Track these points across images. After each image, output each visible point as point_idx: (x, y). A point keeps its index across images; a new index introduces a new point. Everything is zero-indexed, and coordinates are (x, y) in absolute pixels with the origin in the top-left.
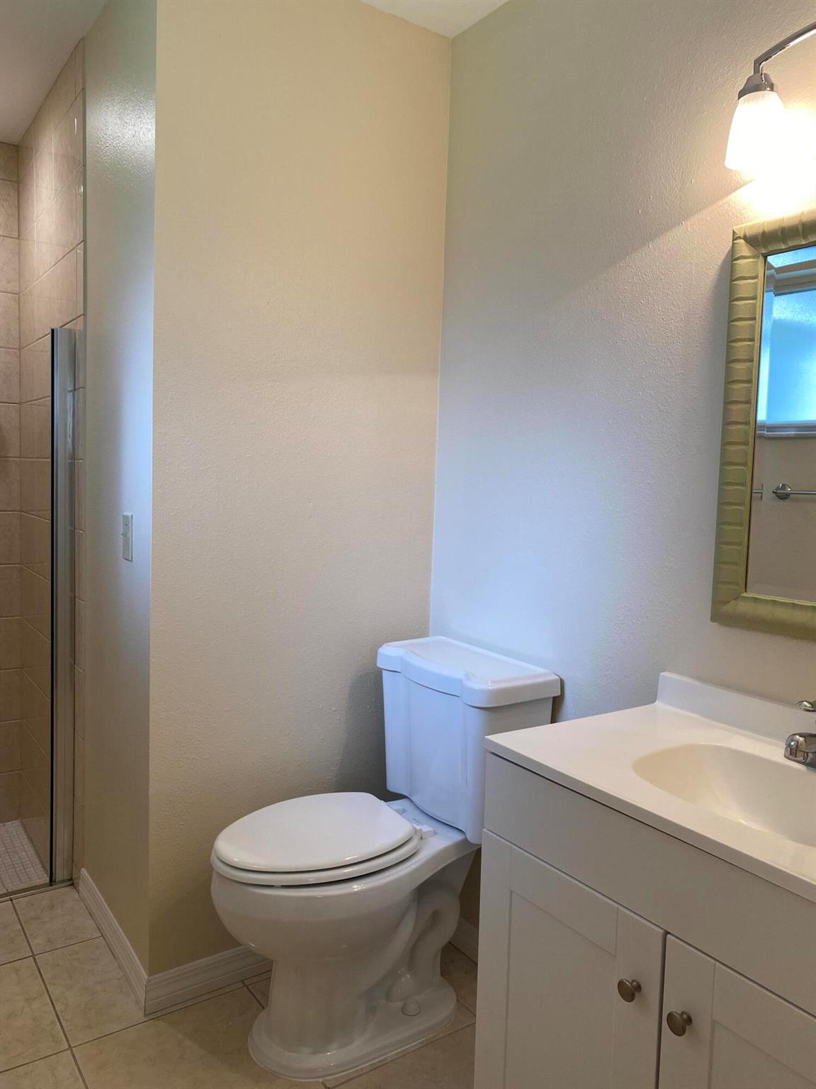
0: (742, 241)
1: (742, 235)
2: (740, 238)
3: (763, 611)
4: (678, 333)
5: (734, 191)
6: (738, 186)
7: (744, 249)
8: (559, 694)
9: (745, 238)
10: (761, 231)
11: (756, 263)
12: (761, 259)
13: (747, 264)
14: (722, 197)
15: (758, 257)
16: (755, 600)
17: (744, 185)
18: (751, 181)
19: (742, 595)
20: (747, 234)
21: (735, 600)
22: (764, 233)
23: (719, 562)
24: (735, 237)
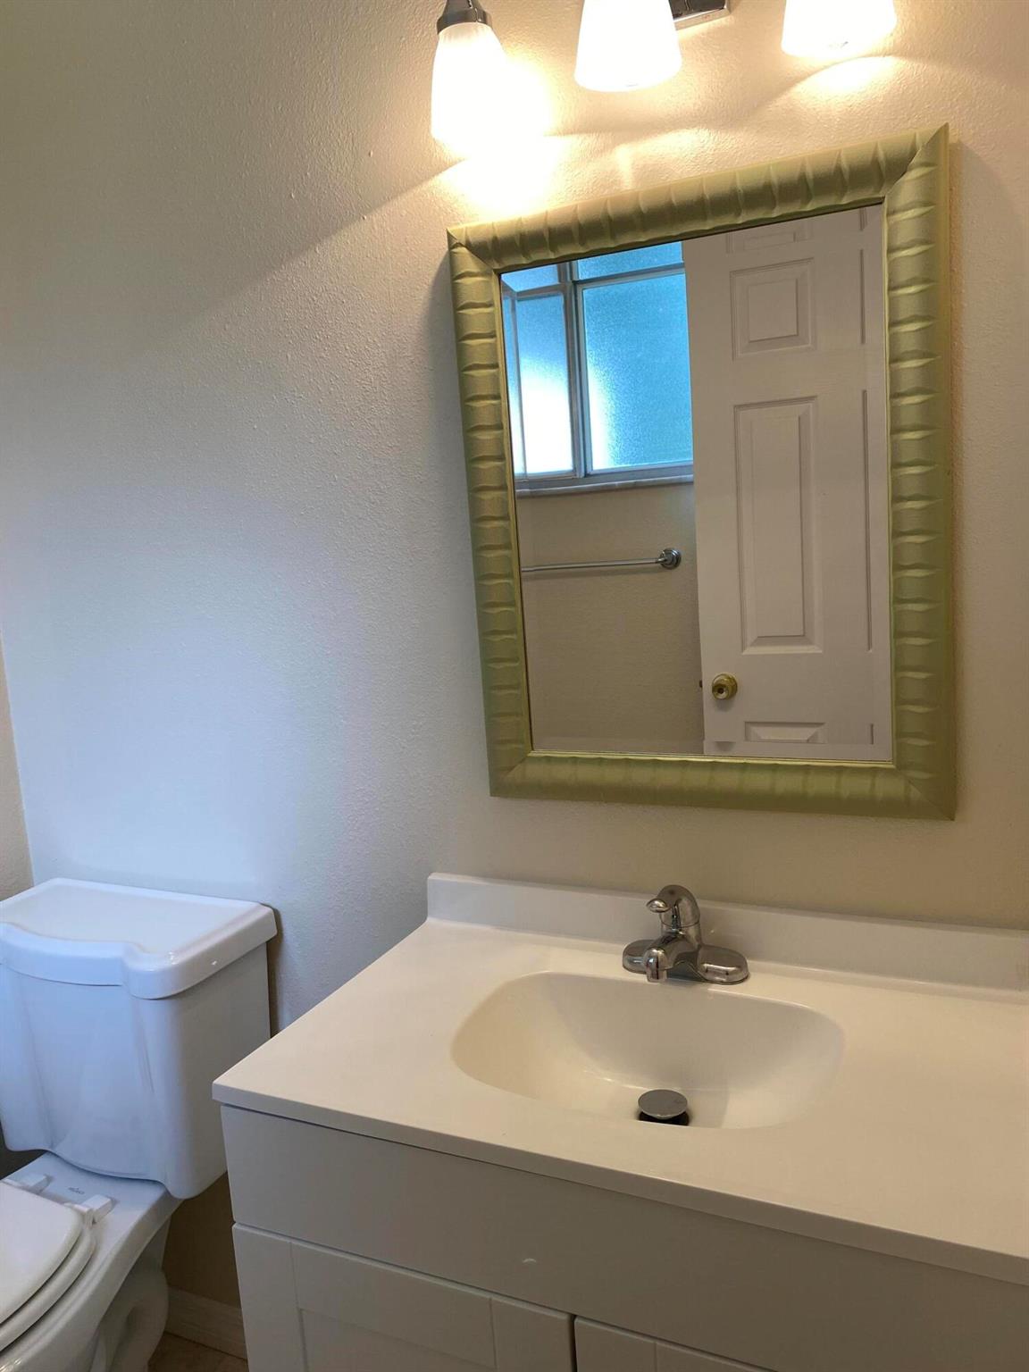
0: (464, 250)
1: (463, 243)
2: (460, 245)
3: (564, 773)
4: (382, 385)
5: (437, 174)
6: (443, 167)
7: (468, 262)
8: (275, 933)
9: (468, 245)
10: (491, 237)
11: (487, 283)
12: (494, 277)
13: (474, 285)
14: (421, 182)
15: (491, 275)
16: (548, 759)
17: (450, 166)
18: (460, 161)
19: (530, 755)
20: (471, 240)
21: (521, 762)
22: (495, 240)
23: (493, 717)
24: (452, 243)
